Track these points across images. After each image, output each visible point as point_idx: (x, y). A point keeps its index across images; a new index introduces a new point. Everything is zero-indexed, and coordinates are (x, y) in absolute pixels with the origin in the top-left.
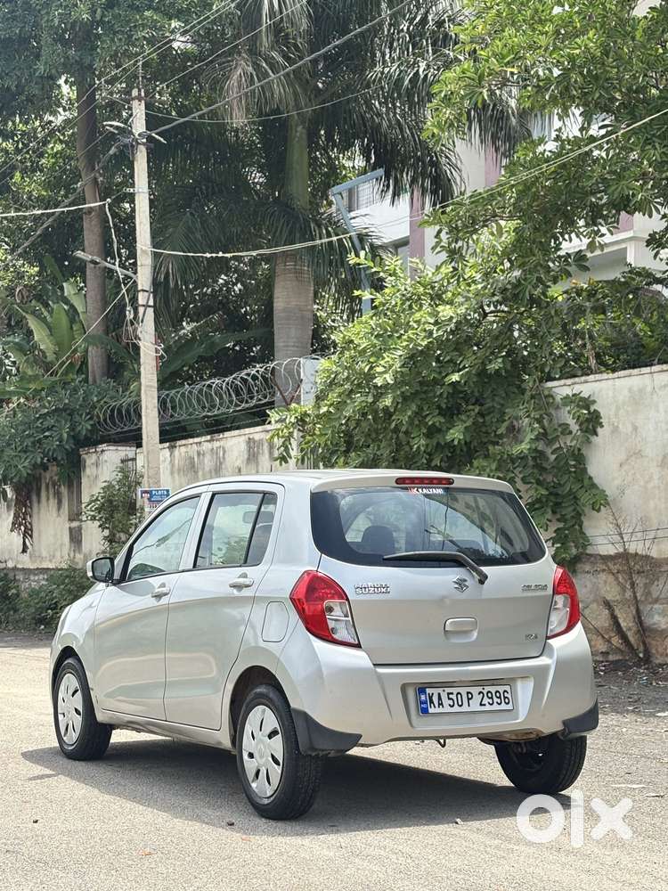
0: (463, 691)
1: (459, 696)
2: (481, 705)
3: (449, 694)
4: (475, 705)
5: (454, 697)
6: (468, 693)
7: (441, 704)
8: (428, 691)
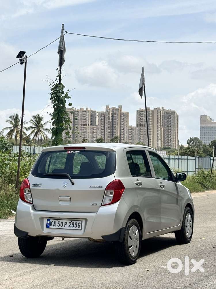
0: (64, 222)
1: (62, 223)
2: (69, 227)
3: (58, 222)
4: (67, 227)
5: (60, 223)
6: (65, 222)
7: (55, 225)
8: (51, 220)
